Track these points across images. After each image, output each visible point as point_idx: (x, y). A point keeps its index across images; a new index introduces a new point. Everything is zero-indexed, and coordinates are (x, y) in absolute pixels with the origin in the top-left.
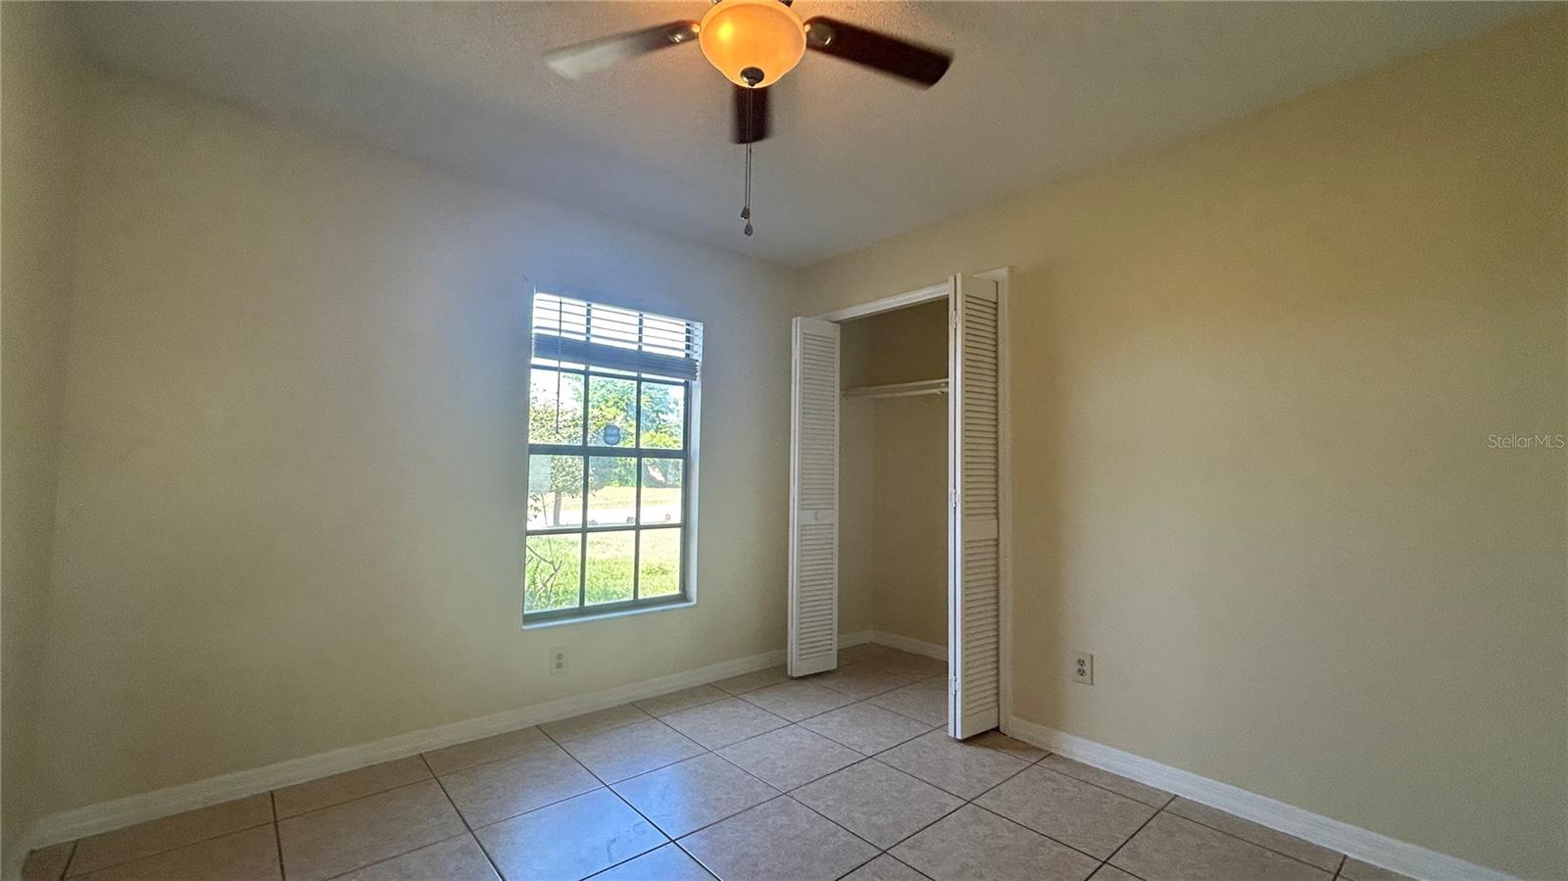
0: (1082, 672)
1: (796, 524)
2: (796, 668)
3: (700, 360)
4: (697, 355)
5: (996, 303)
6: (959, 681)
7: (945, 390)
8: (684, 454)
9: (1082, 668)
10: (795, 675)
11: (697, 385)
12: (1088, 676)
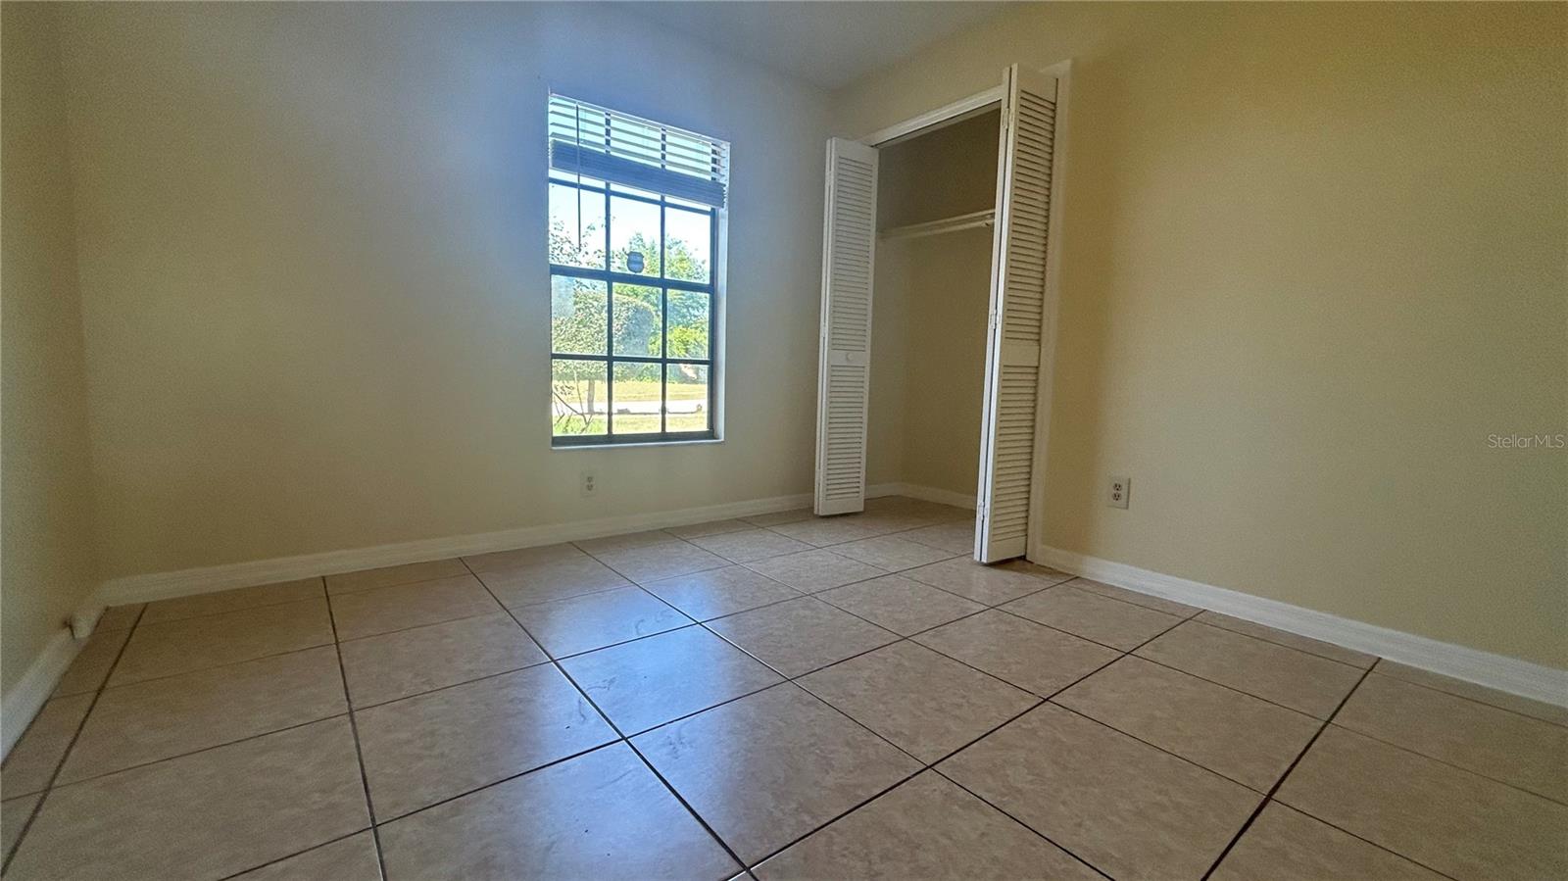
0: (1117, 497)
1: (825, 364)
2: (822, 506)
3: (728, 185)
4: (725, 180)
5: (1054, 104)
6: (988, 506)
7: (989, 222)
8: (711, 289)
9: (1118, 492)
10: (821, 514)
11: (723, 212)
12: (1123, 501)
